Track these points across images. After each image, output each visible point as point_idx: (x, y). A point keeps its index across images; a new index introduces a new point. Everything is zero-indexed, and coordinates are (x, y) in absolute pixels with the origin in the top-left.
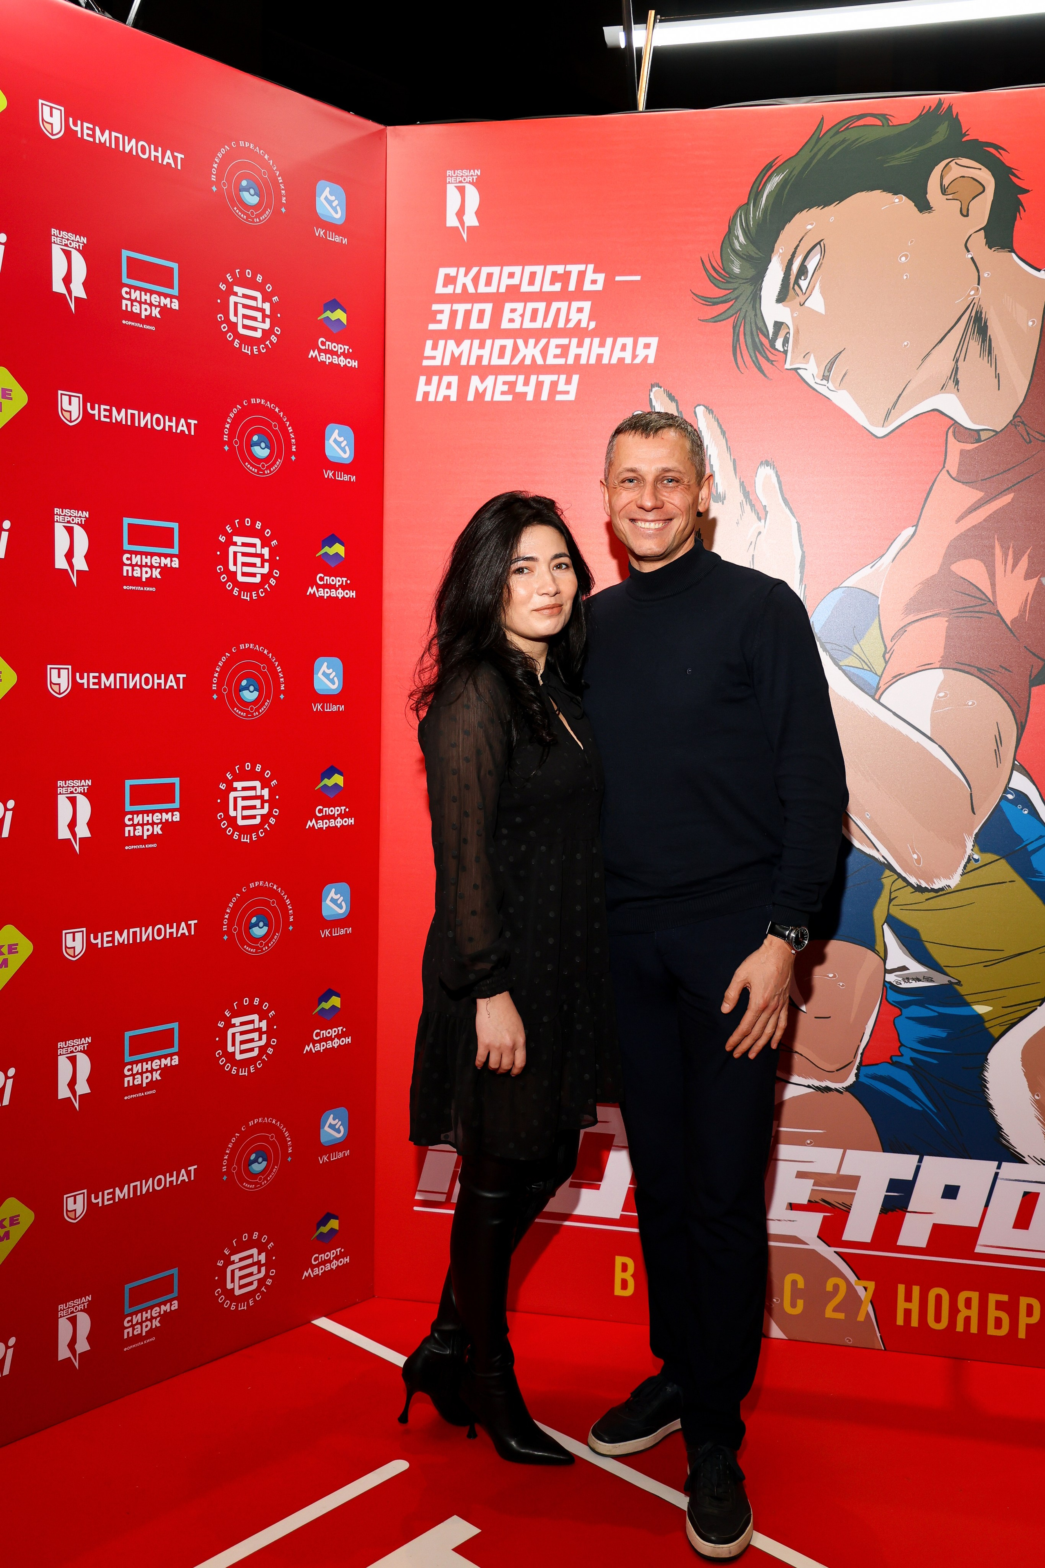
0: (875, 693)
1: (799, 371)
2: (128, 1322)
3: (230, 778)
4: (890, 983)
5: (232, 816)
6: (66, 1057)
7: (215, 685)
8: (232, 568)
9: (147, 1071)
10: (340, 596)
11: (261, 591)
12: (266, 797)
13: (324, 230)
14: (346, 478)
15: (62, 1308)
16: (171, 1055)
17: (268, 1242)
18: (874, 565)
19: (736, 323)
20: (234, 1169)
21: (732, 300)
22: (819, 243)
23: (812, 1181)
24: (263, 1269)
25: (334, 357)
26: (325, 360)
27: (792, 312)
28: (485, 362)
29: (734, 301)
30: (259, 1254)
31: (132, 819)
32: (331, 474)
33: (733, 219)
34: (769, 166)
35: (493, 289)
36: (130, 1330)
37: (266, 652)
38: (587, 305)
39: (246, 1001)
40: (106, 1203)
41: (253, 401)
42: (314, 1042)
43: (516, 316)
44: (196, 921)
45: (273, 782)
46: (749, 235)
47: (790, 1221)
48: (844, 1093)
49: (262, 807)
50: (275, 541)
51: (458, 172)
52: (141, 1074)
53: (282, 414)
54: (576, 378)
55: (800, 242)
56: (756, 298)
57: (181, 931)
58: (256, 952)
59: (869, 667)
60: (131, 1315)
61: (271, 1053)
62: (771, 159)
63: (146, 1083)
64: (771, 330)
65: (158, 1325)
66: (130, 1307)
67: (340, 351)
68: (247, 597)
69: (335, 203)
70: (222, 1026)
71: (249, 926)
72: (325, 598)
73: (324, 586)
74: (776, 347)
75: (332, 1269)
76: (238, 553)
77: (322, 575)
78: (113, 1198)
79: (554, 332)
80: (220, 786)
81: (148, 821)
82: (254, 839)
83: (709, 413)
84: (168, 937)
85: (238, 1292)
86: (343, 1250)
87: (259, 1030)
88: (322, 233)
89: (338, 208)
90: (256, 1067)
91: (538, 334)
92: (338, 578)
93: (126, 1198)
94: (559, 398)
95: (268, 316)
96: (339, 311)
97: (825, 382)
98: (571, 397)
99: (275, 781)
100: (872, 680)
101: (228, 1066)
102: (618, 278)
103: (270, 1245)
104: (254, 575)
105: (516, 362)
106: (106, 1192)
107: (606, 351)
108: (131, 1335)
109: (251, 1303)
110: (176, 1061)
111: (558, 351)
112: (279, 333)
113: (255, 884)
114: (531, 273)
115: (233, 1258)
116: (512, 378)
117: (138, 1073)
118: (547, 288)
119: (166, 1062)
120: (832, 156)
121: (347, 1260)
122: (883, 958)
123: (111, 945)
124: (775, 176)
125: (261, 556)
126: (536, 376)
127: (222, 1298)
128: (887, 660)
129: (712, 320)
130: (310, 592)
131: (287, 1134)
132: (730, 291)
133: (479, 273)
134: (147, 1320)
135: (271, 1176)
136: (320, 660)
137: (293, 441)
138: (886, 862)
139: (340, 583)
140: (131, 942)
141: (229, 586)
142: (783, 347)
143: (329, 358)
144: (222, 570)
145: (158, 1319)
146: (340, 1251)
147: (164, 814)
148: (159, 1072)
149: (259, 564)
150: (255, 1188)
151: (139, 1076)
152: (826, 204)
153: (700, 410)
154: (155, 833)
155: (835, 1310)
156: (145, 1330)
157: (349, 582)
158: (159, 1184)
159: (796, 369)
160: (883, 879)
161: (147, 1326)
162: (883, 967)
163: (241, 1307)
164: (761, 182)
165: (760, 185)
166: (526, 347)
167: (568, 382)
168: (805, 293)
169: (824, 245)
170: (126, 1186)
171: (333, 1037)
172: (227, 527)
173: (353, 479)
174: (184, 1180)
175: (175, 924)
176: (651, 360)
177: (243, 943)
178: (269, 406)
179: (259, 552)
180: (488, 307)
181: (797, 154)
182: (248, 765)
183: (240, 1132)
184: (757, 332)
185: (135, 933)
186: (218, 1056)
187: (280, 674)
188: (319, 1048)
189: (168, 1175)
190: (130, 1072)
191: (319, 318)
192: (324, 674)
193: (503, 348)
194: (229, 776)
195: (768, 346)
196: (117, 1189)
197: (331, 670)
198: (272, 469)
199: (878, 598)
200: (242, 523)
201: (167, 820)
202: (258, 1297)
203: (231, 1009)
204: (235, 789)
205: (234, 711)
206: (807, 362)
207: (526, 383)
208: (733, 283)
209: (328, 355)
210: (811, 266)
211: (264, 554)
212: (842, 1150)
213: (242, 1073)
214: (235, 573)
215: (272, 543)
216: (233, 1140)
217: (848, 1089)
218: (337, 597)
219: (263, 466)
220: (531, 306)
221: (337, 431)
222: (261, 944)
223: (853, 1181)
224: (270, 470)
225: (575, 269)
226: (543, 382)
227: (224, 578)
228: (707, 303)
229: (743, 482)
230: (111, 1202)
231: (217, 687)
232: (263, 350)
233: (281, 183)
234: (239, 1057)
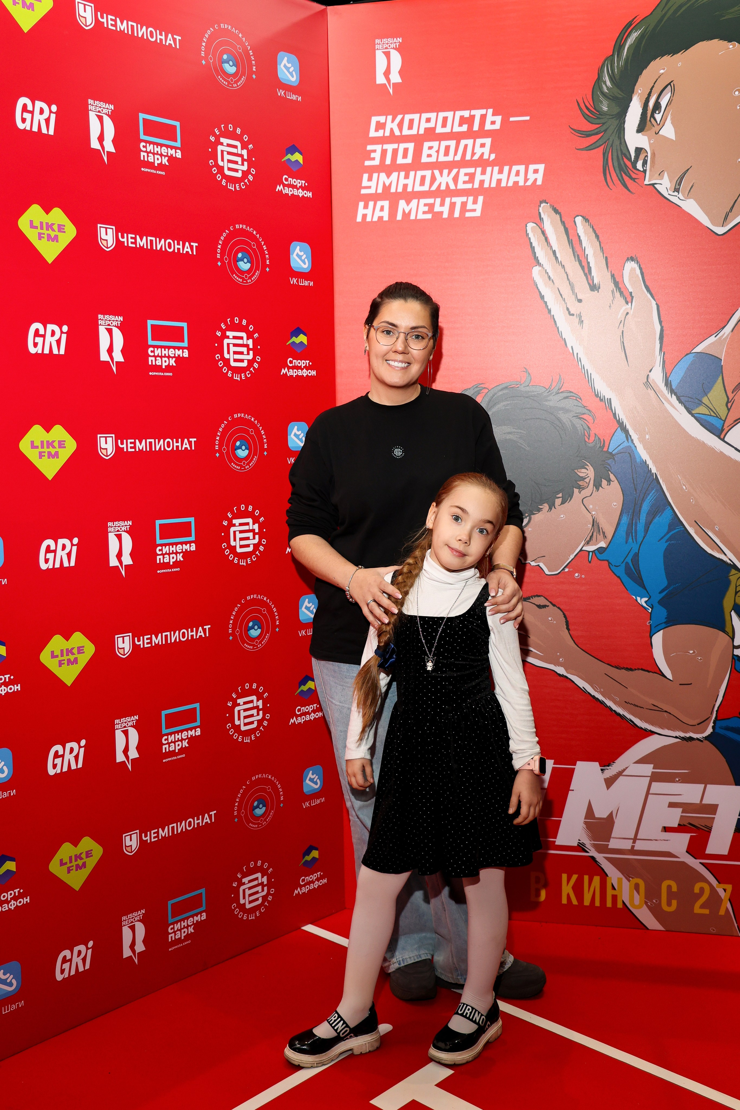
0: (720, 433)
1: (655, 185)
2: (171, 929)
3: (230, 517)
4: (737, 656)
5: (232, 545)
6: (121, 731)
7: (217, 446)
8: (226, 356)
9: (178, 740)
10: (305, 375)
11: (248, 373)
12: (257, 531)
13: (284, 91)
14: (306, 283)
15: (124, 919)
16: (195, 728)
17: (268, 868)
18: (718, 334)
19: (606, 151)
20: (243, 813)
21: (602, 132)
22: (670, 84)
23: (680, 810)
24: (266, 888)
25: (294, 190)
26: (288, 193)
27: (649, 140)
28: (410, 189)
29: (603, 133)
30: (262, 877)
31: (161, 550)
32: (295, 281)
33: (601, 68)
34: (630, 24)
35: (414, 132)
36: (173, 935)
37: (253, 419)
38: (488, 141)
39: (247, 686)
40: (153, 840)
41: (237, 226)
42: (297, 716)
43: (433, 152)
44: (209, 626)
45: (261, 519)
46: (614, 79)
47: (665, 840)
48: (704, 741)
49: (254, 538)
50: (257, 334)
51: (384, 41)
52: (174, 742)
53: (258, 236)
54: (481, 199)
55: (655, 83)
56: (621, 130)
57: (199, 634)
58: (253, 649)
59: (715, 414)
60: (173, 924)
61: (266, 725)
62: (631, 19)
63: (178, 749)
64: (633, 155)
65: (193, 931)
66: (172, 918)
67: (299, 185)
68: (238, 378)
69: (291, 70)
70: (231, 705)
71: (248, 629)
72: (294, 376)
73: (293, 368)
74: (637, 168)
75: (315, 888)
76: (230, 344)
77: (291, 359)
78: (158, 836)
79: (463, 163)
80: (223, 523)
81: (173, 551)
82: (249, 563)
83: (586, 222)
84: (190, 638)
85: (248, 906)
86: (322, 874)
87: (257, 707)
88: (282, 93)
89: (294, 73)
90: (255, 735)
91: (450, 166)
92: (303, 361)
93: (167, 836)
94: (468, 215)
95: (245, 160)
96: (297, 153)
97: (676, 193)
98: (478, 214)
99: (263, 518)
100: (718, 424)
101: (236, 735)
102: (512, 119)
103: (270, 870)
104: (242, 361)
105: (434, 188)
106: (152, 832)
107: (504, 177)
108: (173, 939)
109: (258, 914)
110: (198, 732)
111: (467, 178)
112: (254, 173)
113: (250, 597)
114: (444, 117)
115: (244, 880)
116: (431, 201)
117: (172, 742)
118: (457, 129)
119: (191, 733)
120: (679, 13)
121: (325, 881)
122: (732, 637)
123: (150, 645)
124: (634, 32)
125: (247, 346)
126: (450, 198)
127: (237, 910)
128: (729, 408)
129: (587, 149)
130: (283, 373)
131: (279, 786)
132: (600, 125)
133: (402, 120)
134: (184, 927)
135: (269, 818)
136: (292, 424)
137: (267, 256)
138: (732, 564)
139: (305, 365)
140: (164, 643)
141: (225, 370)
142: (643, 168)
143: (291, 191)
144: (219, 358)
145: (192, 927)
146: (320, 874)
147: (184, 545)
148: (187, 741)
149: (246, 352)
150: (258, 827)
151: (173, 744)
152: (674, 51)
153: (579, 220)
154: (178, 560)
155: (702, 907)
156: (183, 935)
157: (311, 364)
158: (190, 826)
159: (653, 185)
160: (730, 577)
161: (184, 932)
162: (732, 644)
163: (251, 917)
164: (623, 38)
165: (622, 40)
166: (442, 176)
167: (475, 202)
168: (659, 124)
169: (674, 85)
170: (167, 827)
171: (310, 712)
172: (222, 325)
173: (312, 284)
174: (207, 822)
175: (194, 629)
176: (539, 182)
177: (244, 642)
178: (249, 230)
179: (245, 343)
180: (411, 146)
181: (651, 14)
182: (243, 506)
183: (246, 785)
184: (622, 157)
185: (166, 636)
186: (228, 728)
187: (263, 436)
188: (301, 720)
189: (196, 818)
190: (167, 742)
191: (282, 160)
192: (295, 435)
193: (423, 178)
194: (230, 515)
195: (631, 167)
196: (160, 829)
197: (300, 432)
198: (252, 279)
199: (721, 360)
200: (232, 321)
201: (186, 550)
202: (263, 910)
203: (237, 693)
204: (234, 525)
205: (231, 465)
206: (662, 179)
207: (442, 204)
208: (602, 118)
209: (290, 189)
210: (664, 102)
211: (249, 345)
212: (703, 785)
213: (246, 740)
214: (229, 360)
215: (254, 336)
216: (241, 791)
217: (707, 738)
218: (303, 376)
219: (246, 276)
220: (444, 143)
221: (298, 248)
222: (256, 643)
223: (713, 809)
224: (251, 280)
225: (478, 113)
226: (455, 203)
227: (221, 364)
228: (583, 136)
229: (614, 274)
230: (156, 839)
231: (219, 447)
232: (243, 186)
233: (252, 55)
234: (243, 728)
